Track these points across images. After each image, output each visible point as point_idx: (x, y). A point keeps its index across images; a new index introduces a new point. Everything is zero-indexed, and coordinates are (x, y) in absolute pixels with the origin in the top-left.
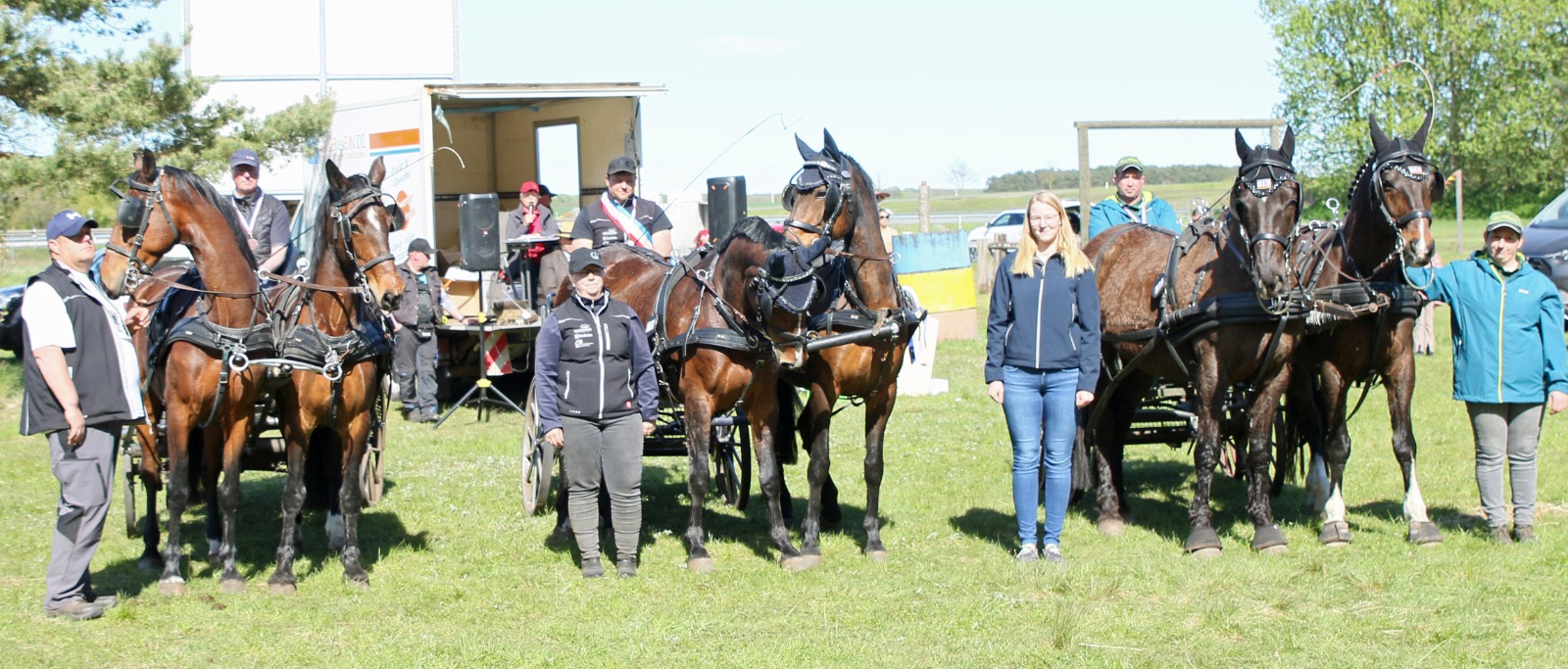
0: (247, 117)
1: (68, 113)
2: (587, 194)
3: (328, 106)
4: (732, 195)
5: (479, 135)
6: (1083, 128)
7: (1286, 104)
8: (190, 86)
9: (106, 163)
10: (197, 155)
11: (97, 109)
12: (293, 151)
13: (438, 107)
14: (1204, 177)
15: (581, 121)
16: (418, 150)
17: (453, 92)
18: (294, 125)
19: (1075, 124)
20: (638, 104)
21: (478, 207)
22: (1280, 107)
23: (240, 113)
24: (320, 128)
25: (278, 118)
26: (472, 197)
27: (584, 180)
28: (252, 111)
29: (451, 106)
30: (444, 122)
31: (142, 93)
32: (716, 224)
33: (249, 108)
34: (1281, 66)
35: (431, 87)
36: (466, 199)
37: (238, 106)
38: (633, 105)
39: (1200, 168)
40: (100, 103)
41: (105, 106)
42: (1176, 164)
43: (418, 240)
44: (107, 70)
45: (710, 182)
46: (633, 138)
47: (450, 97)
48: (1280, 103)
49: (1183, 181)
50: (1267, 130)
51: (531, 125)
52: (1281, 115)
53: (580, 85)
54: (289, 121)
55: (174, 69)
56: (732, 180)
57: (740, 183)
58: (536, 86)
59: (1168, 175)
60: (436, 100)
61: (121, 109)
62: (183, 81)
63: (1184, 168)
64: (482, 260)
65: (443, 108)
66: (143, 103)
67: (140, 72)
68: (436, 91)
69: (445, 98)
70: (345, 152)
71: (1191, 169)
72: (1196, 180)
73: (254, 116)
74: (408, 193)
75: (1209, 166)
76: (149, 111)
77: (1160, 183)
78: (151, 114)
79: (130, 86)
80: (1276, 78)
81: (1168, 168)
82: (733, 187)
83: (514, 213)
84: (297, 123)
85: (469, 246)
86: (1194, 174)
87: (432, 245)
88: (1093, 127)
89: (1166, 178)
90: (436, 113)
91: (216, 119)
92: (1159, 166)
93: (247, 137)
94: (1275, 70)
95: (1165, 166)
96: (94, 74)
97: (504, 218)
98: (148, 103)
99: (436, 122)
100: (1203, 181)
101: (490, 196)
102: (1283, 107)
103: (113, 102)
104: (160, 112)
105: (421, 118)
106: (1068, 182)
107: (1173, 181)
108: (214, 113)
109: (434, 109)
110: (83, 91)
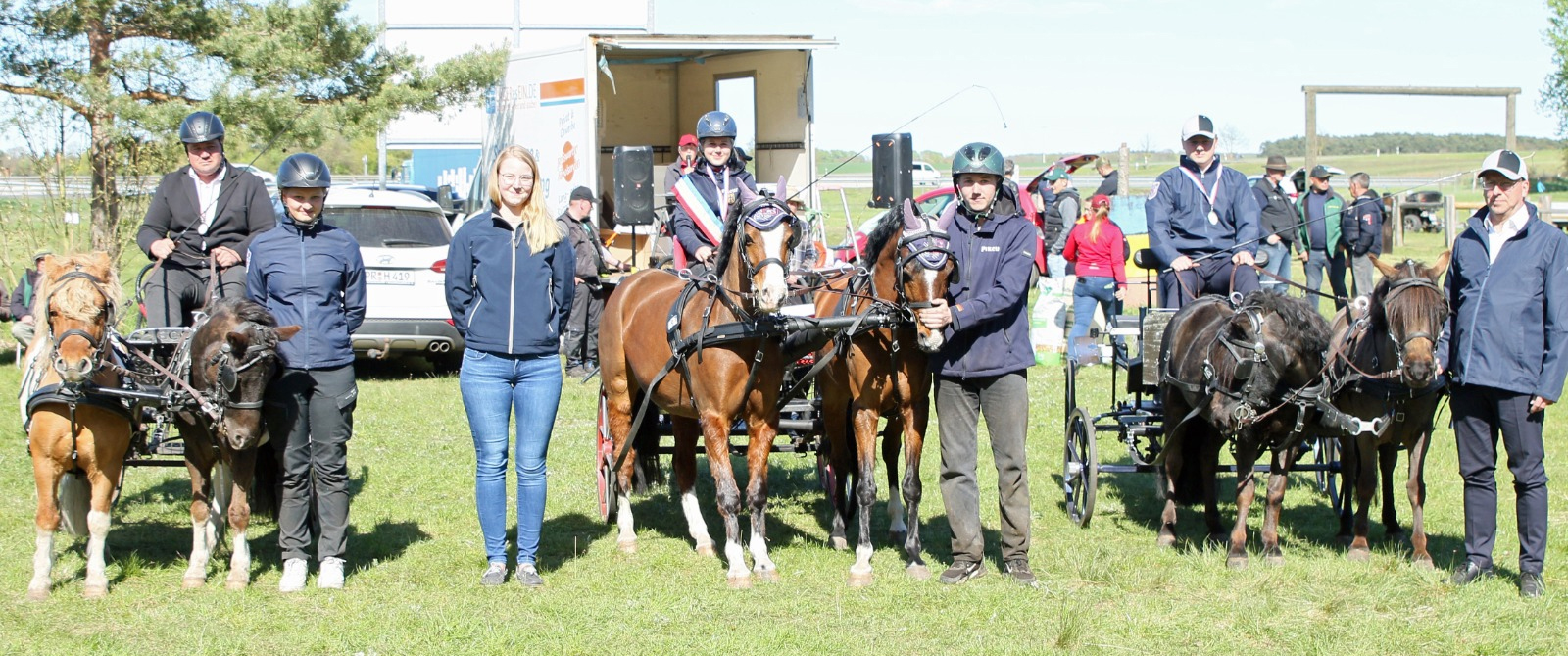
0: (416, 64)
1: (231, 58)
2: (762, 149)
3: (501, 57)
4: (897, 152)
5: (663, 86)
6: (1311, 93)
7: (1559, 74)
8: (357, 33)
9: (263, 109)
10: (363, 103)
11: (259, 54)
12: (465, 100)
13: (603, 57)
14: (1481, 147)
15: (758, 75)
16: (582, 101)
17: (616, 42)
18: (464, 73)
19: (1303, 88)
20: (811, 57)
21: (631, 160)
22: (1552, 78)
23: (409, 61)
24: (492, 78)
25: (447, 66)
26: (626, 149)
27: (759, 135)
28: (422, 59)
29: (614, 56)
30: (608, 72)
31: (309, 39)
32: (881, 182)
33: (418, 55)
34: (1553, 36)
35: (596, 37)
36: (620, 151)
37: (408, 54)
38: (805, 59)
39: (1478, 138)
40: (262, 48)
41: (267, 51)
42: (1454, 132)
43: (581, 188)
44: (275, 16)
45: (875, 139)
46: (804, 92)
47: (613, 47)
48: (1553, 73)
49: (1459, 150)
50: (1505, 99)
51: (712, 78)
52: (1553, 86)
53: (751, 37)
54: (457, 68)
55: (338, 15)
56: (898, 137)
57: (906, 141)
58: (705, 37)
59: (1445, 144)
60: (600, 50)
61: (284, 54)
62: (351, 28)
63: (1462, 138)
64: (635, 214)
65: (608, 60)
66: (310, 50)
67: (303, 17)
68: (601, 41)
69: (609, 49)
70: (517, 103)
71: (1468, 138)
72: (1473, 149)
73: (421, 65)
74: (573, 144)
75: (1487, 136)
76: (313, 57)
77: (1437, 151)
78: (316, 60)
79: (295, 31)
80: (1550, 48)
81: (1444, 137)
82: (898, 144)
83: (673, 166)
84: (466, 71)
85: (621, 199)
86: (1471, 144)
87: (595, 195)
88: (1321, 91)
89: (1442, 147)
90: (600, 63)
91: (385, 66)
92: (1436, 134)
93: (416, 85)
94: (1549, 40)
95: (1442, 135)
96: (263, 19)
97: (660, 172)
98: (314, 49)
99: (600, 73)
100: (1481, 150)
101: (644, 148)
102: (1557, 77)
103: (275, 47)
104: (327, 59)
105: (586, 67)
106: (1344, 149)
107: (1450, 150)
108: (382, 62)
109: (598, 60)
110: (251, 37)
